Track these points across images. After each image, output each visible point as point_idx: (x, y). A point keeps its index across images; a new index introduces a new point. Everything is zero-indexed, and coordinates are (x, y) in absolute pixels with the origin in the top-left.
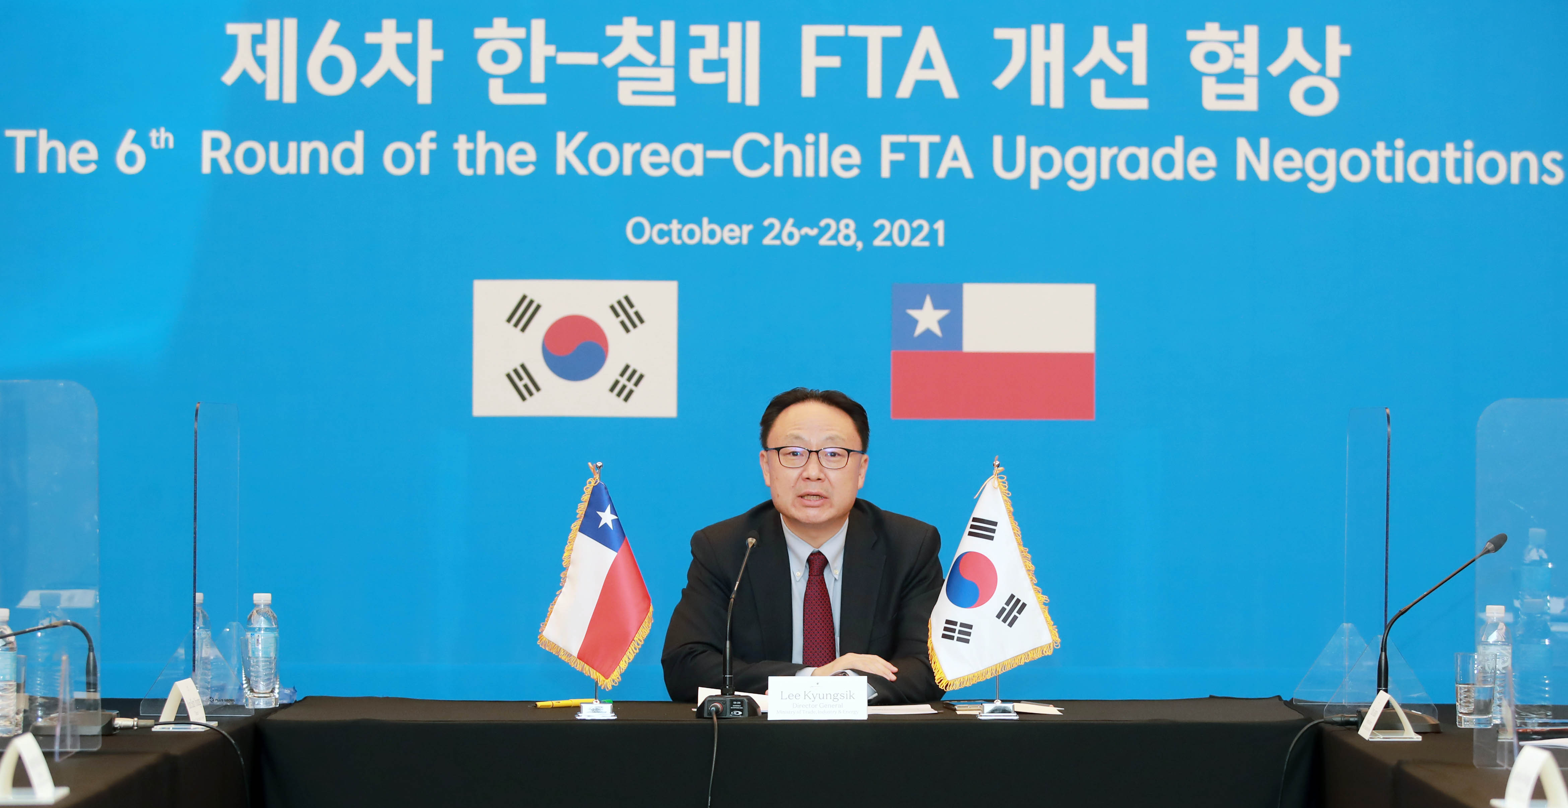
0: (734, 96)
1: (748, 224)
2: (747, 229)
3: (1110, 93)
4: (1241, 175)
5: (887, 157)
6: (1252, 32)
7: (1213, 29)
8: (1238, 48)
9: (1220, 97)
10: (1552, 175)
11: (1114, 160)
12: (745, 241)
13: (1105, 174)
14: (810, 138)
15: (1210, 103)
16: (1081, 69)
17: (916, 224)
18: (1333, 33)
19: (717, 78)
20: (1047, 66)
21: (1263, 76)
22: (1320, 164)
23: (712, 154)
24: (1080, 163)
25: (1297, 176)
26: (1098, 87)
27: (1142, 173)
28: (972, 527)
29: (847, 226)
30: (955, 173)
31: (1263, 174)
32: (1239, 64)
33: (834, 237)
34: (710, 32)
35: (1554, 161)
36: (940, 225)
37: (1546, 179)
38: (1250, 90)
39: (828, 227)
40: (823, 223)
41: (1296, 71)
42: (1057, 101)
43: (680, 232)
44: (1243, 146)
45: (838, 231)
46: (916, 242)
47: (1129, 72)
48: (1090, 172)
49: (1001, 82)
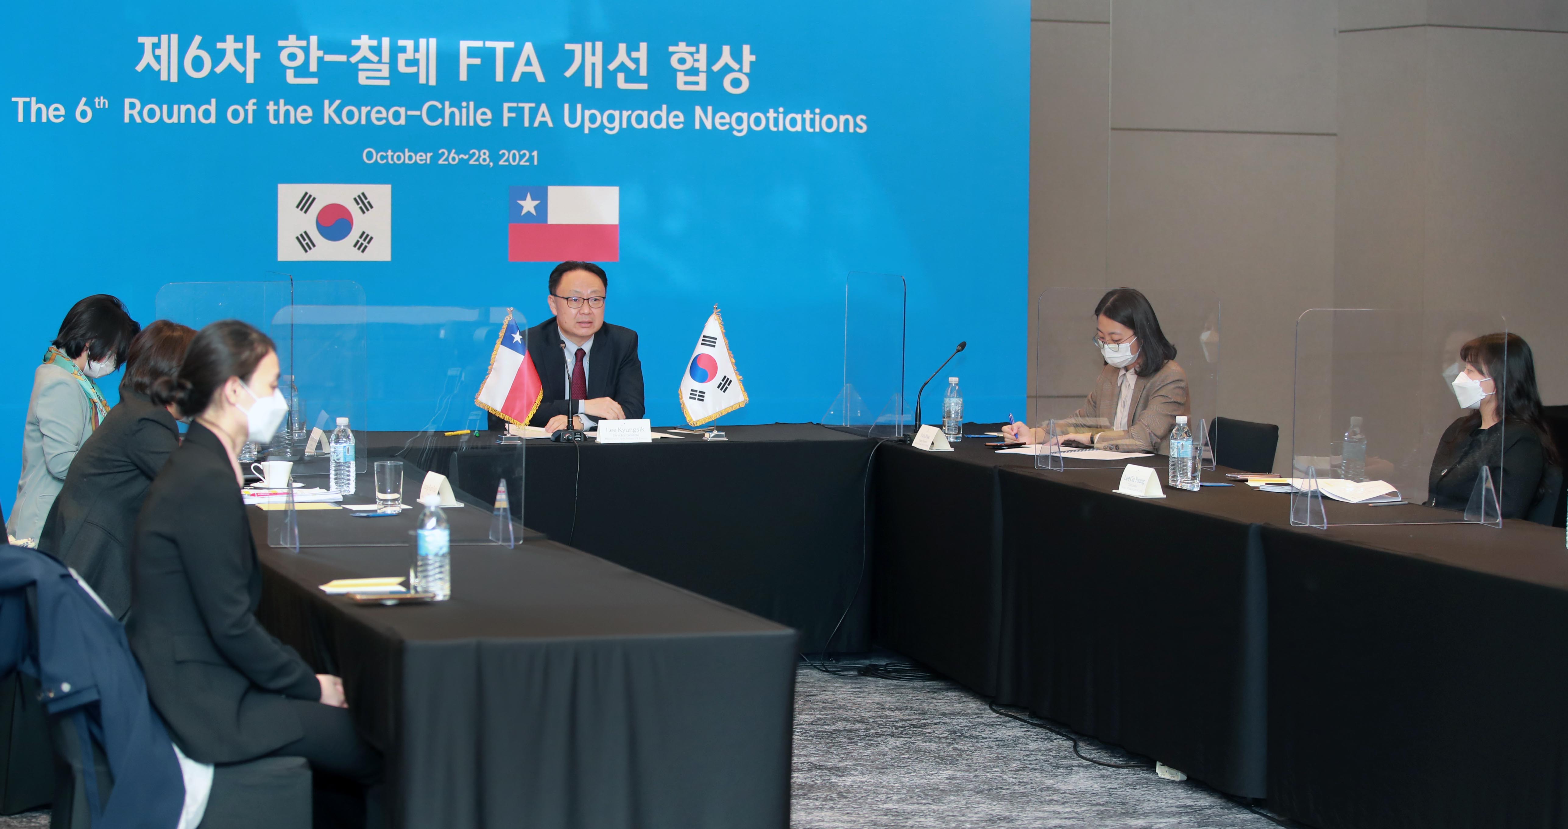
0: (422, 80)
1: (430, 153)
2: (429, 155)
3: (627, 81)
4: (697, 126)
5: (506, 115)
6: (703, 47)
7: (682, 46)
8: (696, 56)
9: (686, 83)
10: (861, 128)
11: (629, 117)
12: (428, 162)
13: (624, 125)
14: (464, 104)
15: (681, 86)
16: (612, 67)
17: (522, 153)
18: (746, 49)
19: (413, 70)
20: (593, 65)
21: (709, 71)
22: (739, 121)
23: (410, 113)
24: (611, 119)
25: (727, 127)
26: (621, 77)
27: (645, 125)
28: (703, 340)
29: (484, 154)
30: (543, 124)
31: (709, 126)
32: (696, 65)
33: (477, 160)
34: (409, 44)
35: (862, 120)
36: (535, 153)
37: (858, 130)
38: (702, 78)
39: (474, 154)
40: (471, 152)
41: (727, 69)
42: (599, 85)
43: (392, 156)
44: (698, 110)
45: (480, 156)
46: (522, 163)
47: (638, 69)
48: (616, 124)
49: (568, 74)
